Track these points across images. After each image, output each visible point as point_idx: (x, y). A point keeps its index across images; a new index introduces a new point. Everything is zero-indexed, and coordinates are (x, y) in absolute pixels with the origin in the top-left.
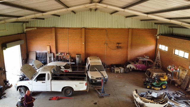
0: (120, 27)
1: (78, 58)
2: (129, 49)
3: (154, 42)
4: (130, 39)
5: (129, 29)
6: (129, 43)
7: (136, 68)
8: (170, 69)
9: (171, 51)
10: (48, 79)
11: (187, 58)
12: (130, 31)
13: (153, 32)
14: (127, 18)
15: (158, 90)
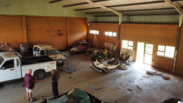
0: (59, 16)
1: (24, 47)
2: (69, 35)
3: (85, 28)
4: (68, 27)
5: (67, 17)
6: (68, 30)
7: (79, 50)
8: (107, 45)
9: (102, 34)
10: (18, 65)
11: (116, 36)
12: (68, 19)
13: (85, 20)
14: (64, 8)
15: (104, 61)
